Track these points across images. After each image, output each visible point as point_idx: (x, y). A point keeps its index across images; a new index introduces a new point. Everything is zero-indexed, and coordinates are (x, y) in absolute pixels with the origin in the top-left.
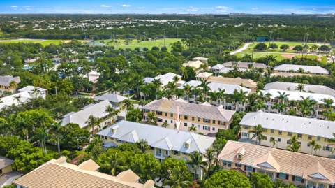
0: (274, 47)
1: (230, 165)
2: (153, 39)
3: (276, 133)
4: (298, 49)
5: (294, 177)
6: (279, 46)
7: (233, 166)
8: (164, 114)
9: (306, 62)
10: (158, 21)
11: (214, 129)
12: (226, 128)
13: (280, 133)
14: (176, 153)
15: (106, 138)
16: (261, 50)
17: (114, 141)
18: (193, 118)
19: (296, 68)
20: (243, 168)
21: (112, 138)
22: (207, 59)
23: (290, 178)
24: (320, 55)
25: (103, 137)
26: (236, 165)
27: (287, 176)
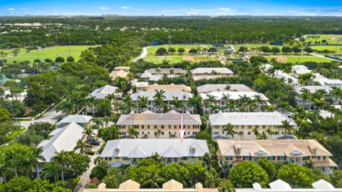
0: (172, 50)
1: (231, 159)
2: (43, 47)
3: (240, 128)
4: (193, 52)
5: (279, 157)
6: (177, 50)
7: (234, 159)
8: (140, 127)
9: (214, 64)
10: (30, 25)
11: (189, 133)
12: (198, 130)
13: (243, 127)
14: (185, 158)
15: (110, 159)
16: (161, 54)
17: (120, 160)
18: (170, 126)
19: (209, 70)
20: (242, 159)
21: (118, 158)
22: (129, 68)
23: (276, 159)
24: (212, 56)
25: (106, 158)
26: (237, 157)
27: (274, 157)
